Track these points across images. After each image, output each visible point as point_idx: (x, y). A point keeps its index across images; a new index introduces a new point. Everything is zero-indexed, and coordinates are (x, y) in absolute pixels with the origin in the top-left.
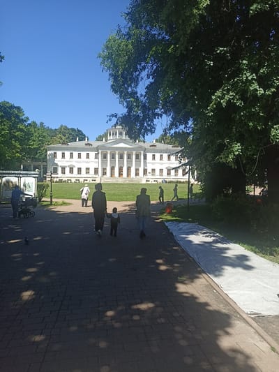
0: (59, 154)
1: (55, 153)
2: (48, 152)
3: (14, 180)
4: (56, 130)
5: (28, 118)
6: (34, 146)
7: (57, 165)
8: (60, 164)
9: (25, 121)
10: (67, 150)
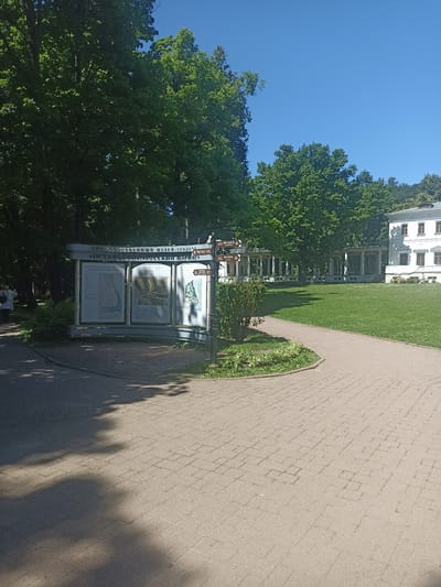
0: (413, 226)
1: (405, 226)
2: (392, 226)
3: (160, 271)
4: (416, 186)
5: (354, 168)
6: (364, 216)
7: (408, 248)
8: (413, 246)
9: (350, 172)
10: (430, 216)
